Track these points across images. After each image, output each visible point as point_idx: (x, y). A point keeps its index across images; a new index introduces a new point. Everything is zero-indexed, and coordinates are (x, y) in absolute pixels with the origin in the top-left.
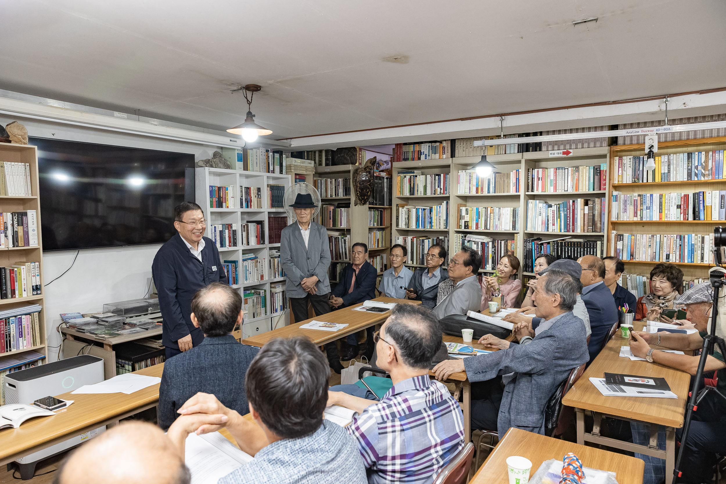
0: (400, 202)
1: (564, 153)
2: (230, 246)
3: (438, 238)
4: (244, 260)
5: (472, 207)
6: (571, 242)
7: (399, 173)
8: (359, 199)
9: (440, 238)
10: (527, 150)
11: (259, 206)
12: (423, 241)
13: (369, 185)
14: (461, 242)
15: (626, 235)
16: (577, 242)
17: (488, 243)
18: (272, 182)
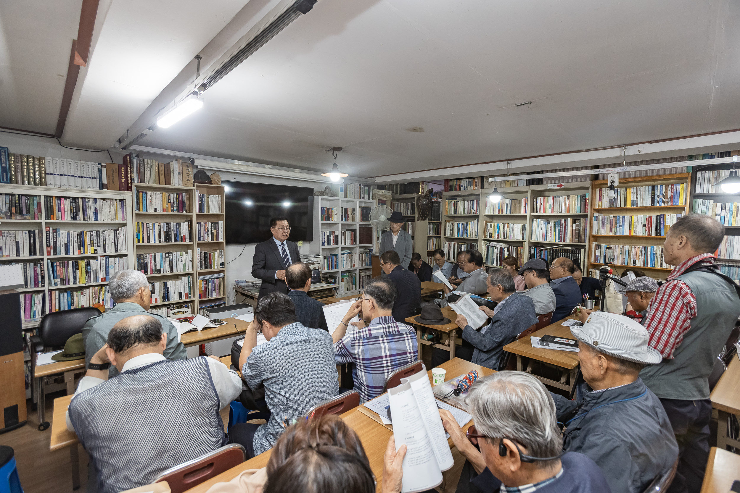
0: (447, 219)
1: (558, 186)
2: (333, 245)
3: (471, 244)
4: (342, 254)
5: (495, 224)
6: (563, 249)
7: (447, 199)
8: (421, 217)
9: (473, 244)
10: (533, 184)
11: (354, 220)
12: (461, 246)
13: (428, 207)
14: (486, 247)
15: (603, 246)
16: (567, 250)
17: (504, 248)
18: (363, 205)
